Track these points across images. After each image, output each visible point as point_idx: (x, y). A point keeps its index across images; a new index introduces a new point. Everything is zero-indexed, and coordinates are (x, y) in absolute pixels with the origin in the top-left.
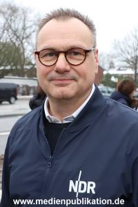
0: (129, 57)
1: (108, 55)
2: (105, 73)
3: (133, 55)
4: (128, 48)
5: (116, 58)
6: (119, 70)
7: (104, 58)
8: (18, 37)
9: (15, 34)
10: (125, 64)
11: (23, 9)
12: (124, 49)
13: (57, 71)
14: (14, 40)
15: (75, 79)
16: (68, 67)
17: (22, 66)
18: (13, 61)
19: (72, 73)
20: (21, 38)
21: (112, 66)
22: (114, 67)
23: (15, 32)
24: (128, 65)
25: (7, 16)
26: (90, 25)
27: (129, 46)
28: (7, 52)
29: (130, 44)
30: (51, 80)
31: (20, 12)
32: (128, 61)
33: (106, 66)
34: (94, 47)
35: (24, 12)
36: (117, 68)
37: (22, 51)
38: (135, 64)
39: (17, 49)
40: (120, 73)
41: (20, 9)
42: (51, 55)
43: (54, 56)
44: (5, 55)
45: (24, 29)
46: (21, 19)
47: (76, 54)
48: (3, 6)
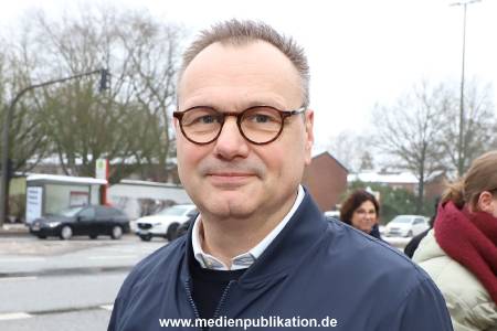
0: (407, 145)
1: (360, 139)
2: (351, 178)
3: (417, 140)
4: (405, 124)
5: (376, 144)
6: (384, 172)
7: (349, 146)
8: (155, 92)
9: (148, 85)
10: (398, 159)
11: (168, 29)
12: (395, 126)
13: (220, 156)
14: (145, 97)
15: (257, 175)
16: (244, 149)
17: (163, 158)
18: (141, 146)
19: (253, 161)
20: (162, 94)
21: (367, 164)
22: (372, 167)
23: (148, 81)
24: (405, 163)
25: (130, 43)
26: (296, 58)
27: (408, 120)
28: (128, 126)
29: (411, 113)
30: (208, 174)
31: (161, 35)
32: (404, 153)
33: (354, 164)
34: (304, 106)
35: (171, 36)
36: (379, 169)
37: (162, 124)
38: (421, 161)
39: (153, 120)
40: (386, 179)
41: (161, 28)
42: (207, 119)
43: (215, 123)
44: (124, 131)
45: (169, 73)
46: (163, 50)
47: (263, 119)
48: (123, 22)
